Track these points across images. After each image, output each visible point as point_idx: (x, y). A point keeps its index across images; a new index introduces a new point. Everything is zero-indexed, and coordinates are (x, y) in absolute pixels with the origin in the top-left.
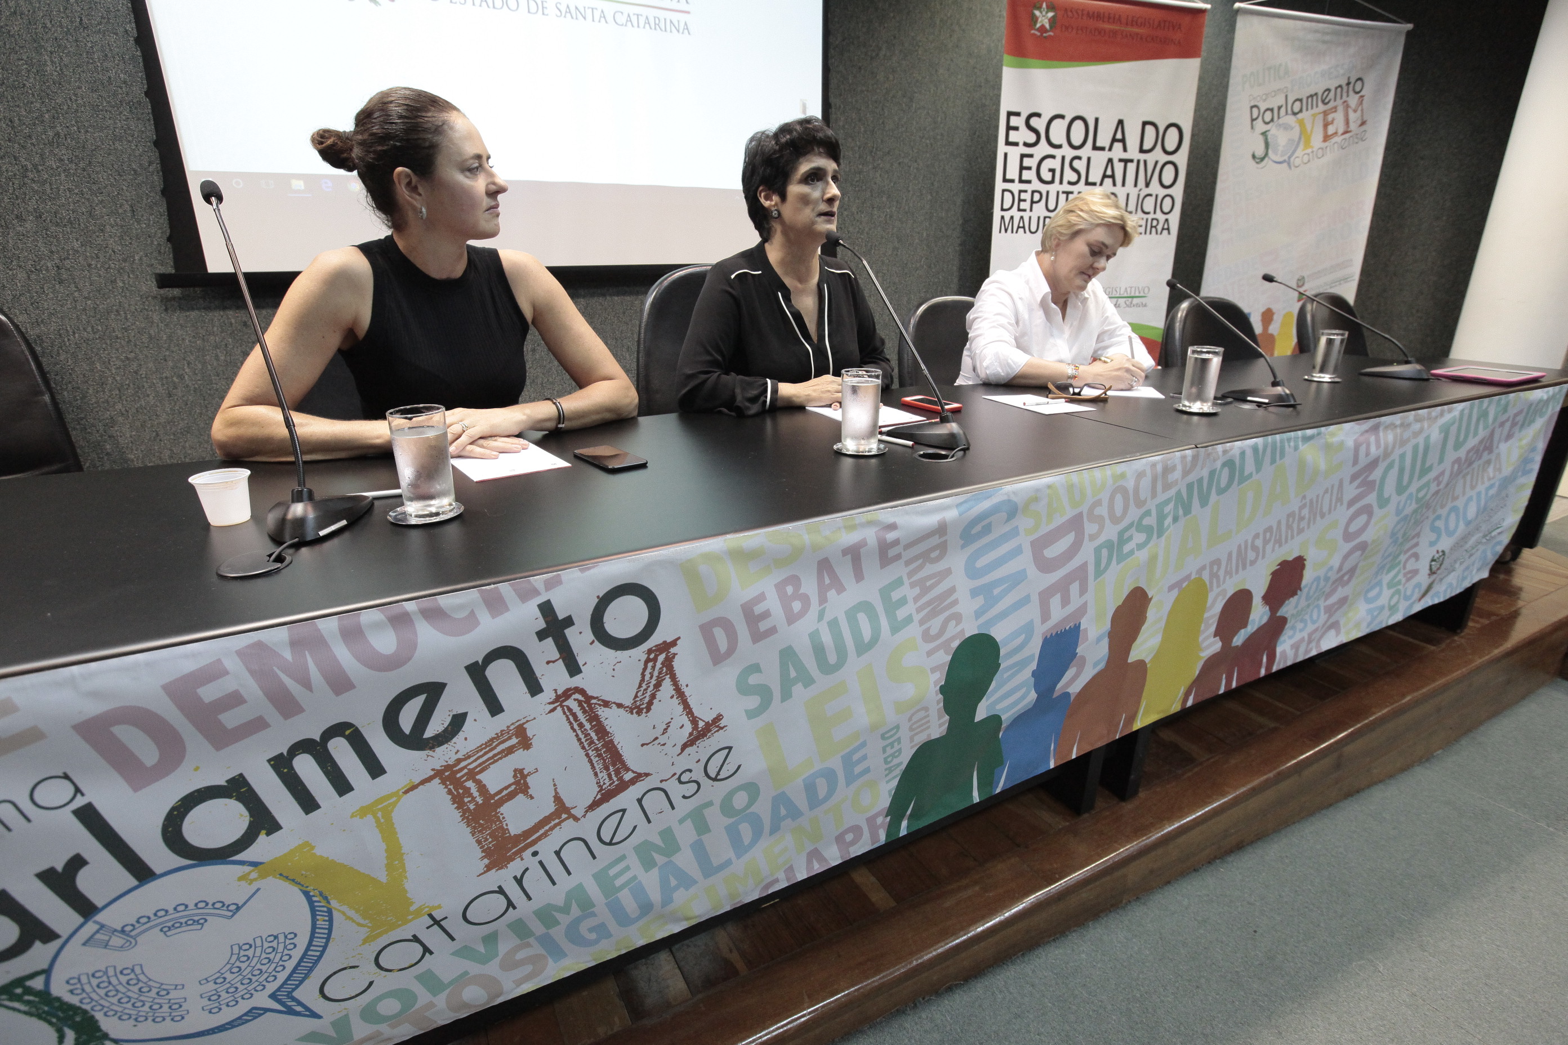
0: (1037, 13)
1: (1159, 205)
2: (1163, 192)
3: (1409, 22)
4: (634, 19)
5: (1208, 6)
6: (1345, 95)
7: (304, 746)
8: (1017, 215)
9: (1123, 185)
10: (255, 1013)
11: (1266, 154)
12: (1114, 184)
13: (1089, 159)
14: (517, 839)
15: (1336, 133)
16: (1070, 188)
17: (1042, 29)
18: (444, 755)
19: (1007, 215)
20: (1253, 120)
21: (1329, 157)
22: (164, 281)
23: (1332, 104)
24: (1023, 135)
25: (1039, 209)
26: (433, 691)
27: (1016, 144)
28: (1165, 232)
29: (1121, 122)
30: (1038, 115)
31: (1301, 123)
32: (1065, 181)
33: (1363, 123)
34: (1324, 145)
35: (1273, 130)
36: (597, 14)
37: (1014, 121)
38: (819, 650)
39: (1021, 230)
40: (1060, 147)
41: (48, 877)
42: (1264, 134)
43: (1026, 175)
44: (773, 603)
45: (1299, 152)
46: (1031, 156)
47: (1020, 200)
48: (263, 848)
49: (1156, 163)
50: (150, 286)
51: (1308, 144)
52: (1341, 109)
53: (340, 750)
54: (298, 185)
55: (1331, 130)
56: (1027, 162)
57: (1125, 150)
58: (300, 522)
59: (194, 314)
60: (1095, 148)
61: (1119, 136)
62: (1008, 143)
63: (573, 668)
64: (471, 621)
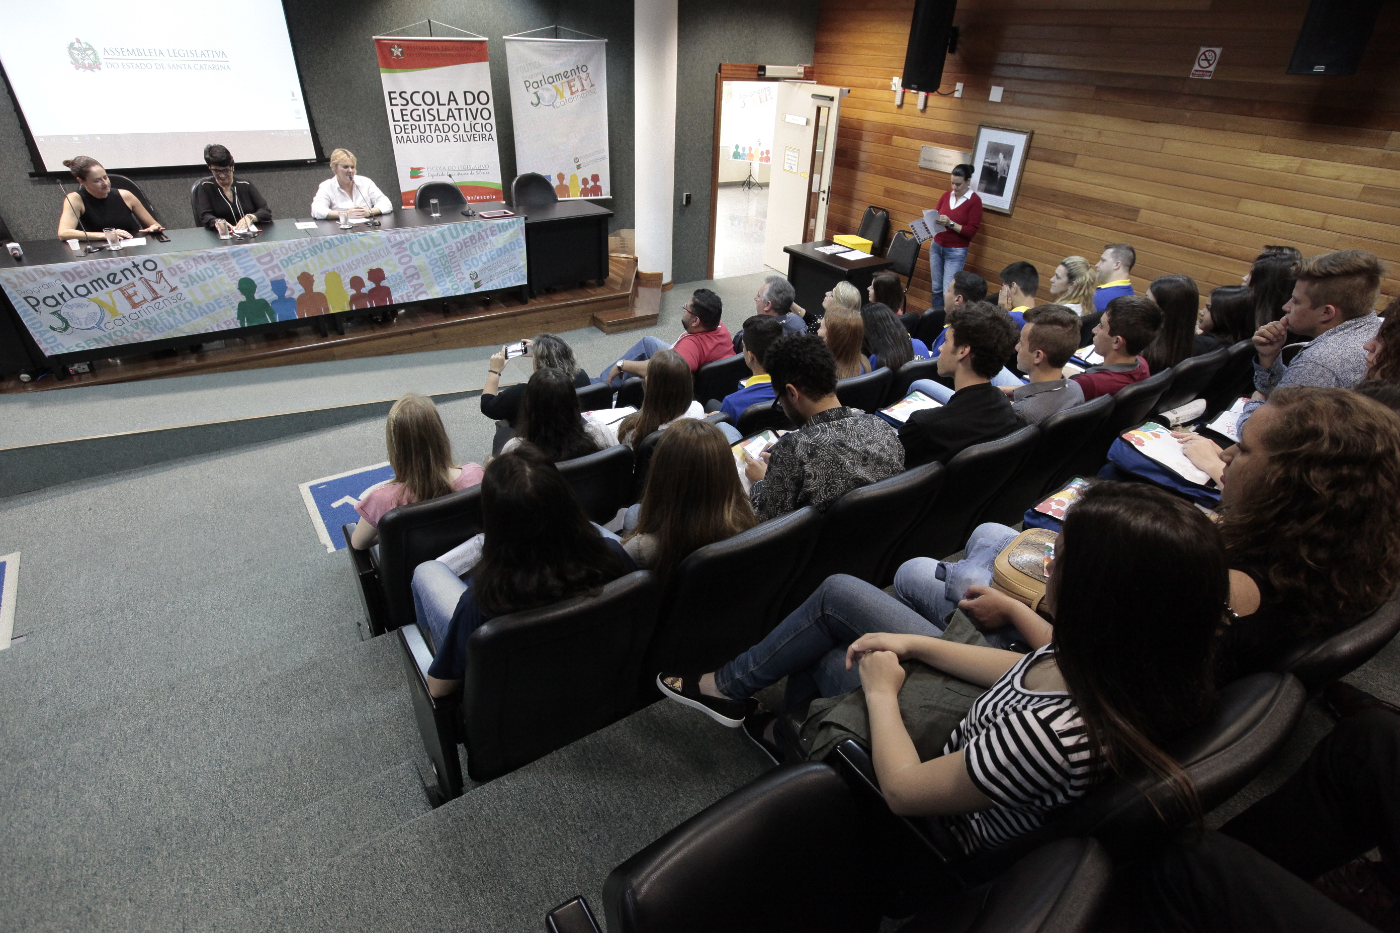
0: (393, 50)
1: (483, 127)
2: (484, 122)
3: (605, 38)
4: (204, 66)
5: (487, 39)
6: (577, 73)
7: (94, 281)
8: (405, 136)
9: (460, 119)
10: (93, 328)
11: (539, 102)
12: (455, 120)
13: (438, 110)
14: (137, 304)
15: (577, 91)
16: (430, 123)
17: (397, 56)
18: (119, 286)
19: (400, 136)
20: (527, 88)
21: (576, 102)
22: (32, 175)
23: (571, 78)
24: (399, 101)
25: (416, 132)
26: (115, 275)
27: (397, 105)
28: (491, 140)
29: (451, 93)
30: (405, 92)
31: (556, 87)
32: (427, 119)
33: (592, 85)
34: (572, 96)
35: (540, 92)
36: (187, 66)
37: (393, 95)
38: (198, 276)
39: (409, 142)
40: (420, 105)
41: (59, 294)
42: (535, 93)
43: (405, 118)
44: (183, 265)
45: (558, 100)
46: (406, 110)
47: (405, 129)
48: (90, 296)
49: (477, 109)
50: (27, 176)
51: (562, 96)
52: (577, 80)
53: (100, 282)
54: (76, 139)
55: (574, 89)
56: (404, 112)
57: (457, 104)
58: (89, 249)
59: (44, 186)
60: (439, 104)
61: (452, 98)
62: (392, 105)
63: (141, 274)
64: (119, 264)
